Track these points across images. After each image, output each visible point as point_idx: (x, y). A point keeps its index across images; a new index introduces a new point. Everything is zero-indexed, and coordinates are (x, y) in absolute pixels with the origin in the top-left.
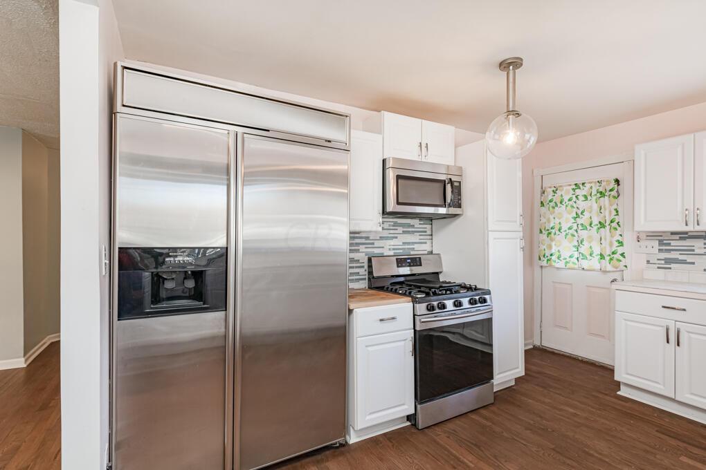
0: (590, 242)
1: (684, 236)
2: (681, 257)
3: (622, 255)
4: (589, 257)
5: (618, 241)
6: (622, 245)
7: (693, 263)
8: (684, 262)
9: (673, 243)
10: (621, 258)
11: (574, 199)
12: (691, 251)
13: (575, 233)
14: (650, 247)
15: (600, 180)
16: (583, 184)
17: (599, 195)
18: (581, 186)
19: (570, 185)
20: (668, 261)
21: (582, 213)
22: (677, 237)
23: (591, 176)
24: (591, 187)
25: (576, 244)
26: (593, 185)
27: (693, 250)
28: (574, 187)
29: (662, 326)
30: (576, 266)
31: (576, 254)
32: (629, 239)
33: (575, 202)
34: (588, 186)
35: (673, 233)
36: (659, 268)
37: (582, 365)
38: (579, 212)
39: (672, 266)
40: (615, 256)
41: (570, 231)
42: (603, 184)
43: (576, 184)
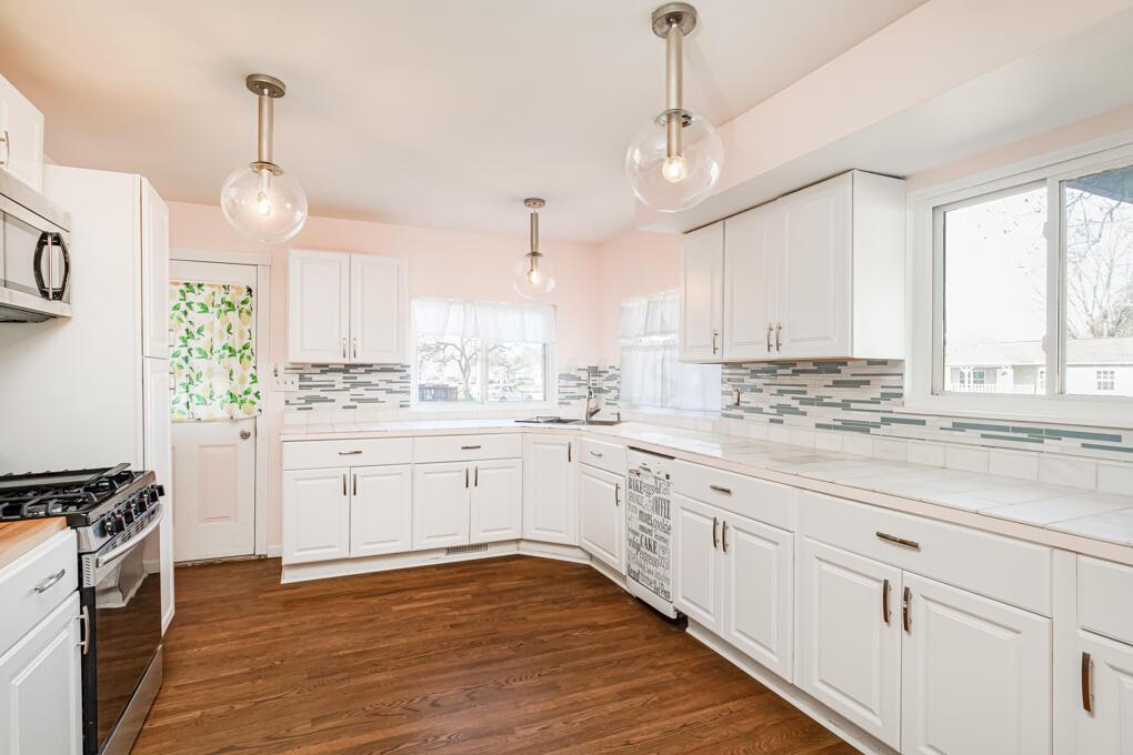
0: (210, 377)
1: (325, 368)
2: (323, 395)
3: (257, 395)
4: (209, 401)
5: (252, 375)
6: (256, 382)
7: (333, 401)
8: (325, 400)
9: (315, 378)
10: (256, 399)
11: (183, 307)
12: (330, 387)
13: (184, 363)
14: (289, 383)
15: (226, 284)
16: (200, 286)
17: (224, 307)
18: (196, 288)
19: (177, 284)
20: (310, 400)
21: (199, 331)
22: (318, 370)
23: (212, 276)
24: (213, 294)
25: (186, 381)
26: (215, 289)
27: (333, 386)
28: (184, 288)
29: (338, 477)
30: (185, 417)
31: (184, 398)
32: (264, 373)
33: (186, 313)
34: (207, 290)
35: (315, 366)
36: (299, 409)
37: (202, 572)
38: (194, 330)
39: (314, 405)
40: (248, 397)
41: (175, 359)
42: (232, 291)
43: (187, 284)
